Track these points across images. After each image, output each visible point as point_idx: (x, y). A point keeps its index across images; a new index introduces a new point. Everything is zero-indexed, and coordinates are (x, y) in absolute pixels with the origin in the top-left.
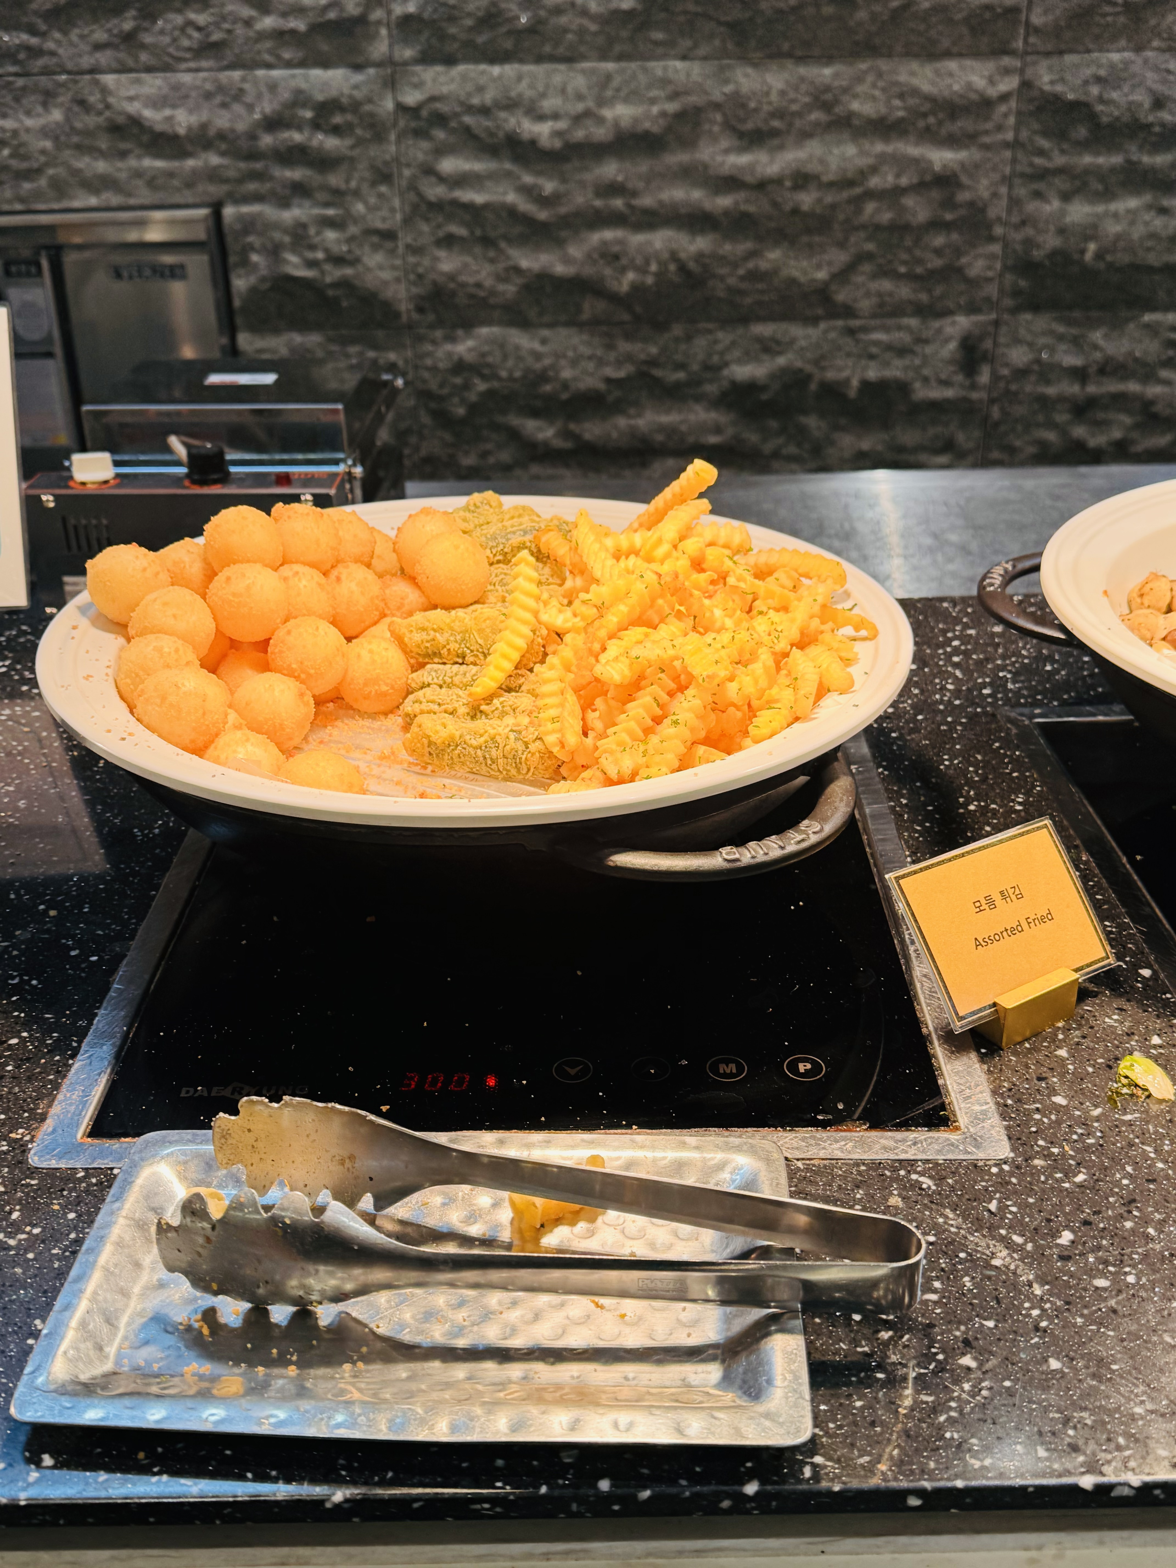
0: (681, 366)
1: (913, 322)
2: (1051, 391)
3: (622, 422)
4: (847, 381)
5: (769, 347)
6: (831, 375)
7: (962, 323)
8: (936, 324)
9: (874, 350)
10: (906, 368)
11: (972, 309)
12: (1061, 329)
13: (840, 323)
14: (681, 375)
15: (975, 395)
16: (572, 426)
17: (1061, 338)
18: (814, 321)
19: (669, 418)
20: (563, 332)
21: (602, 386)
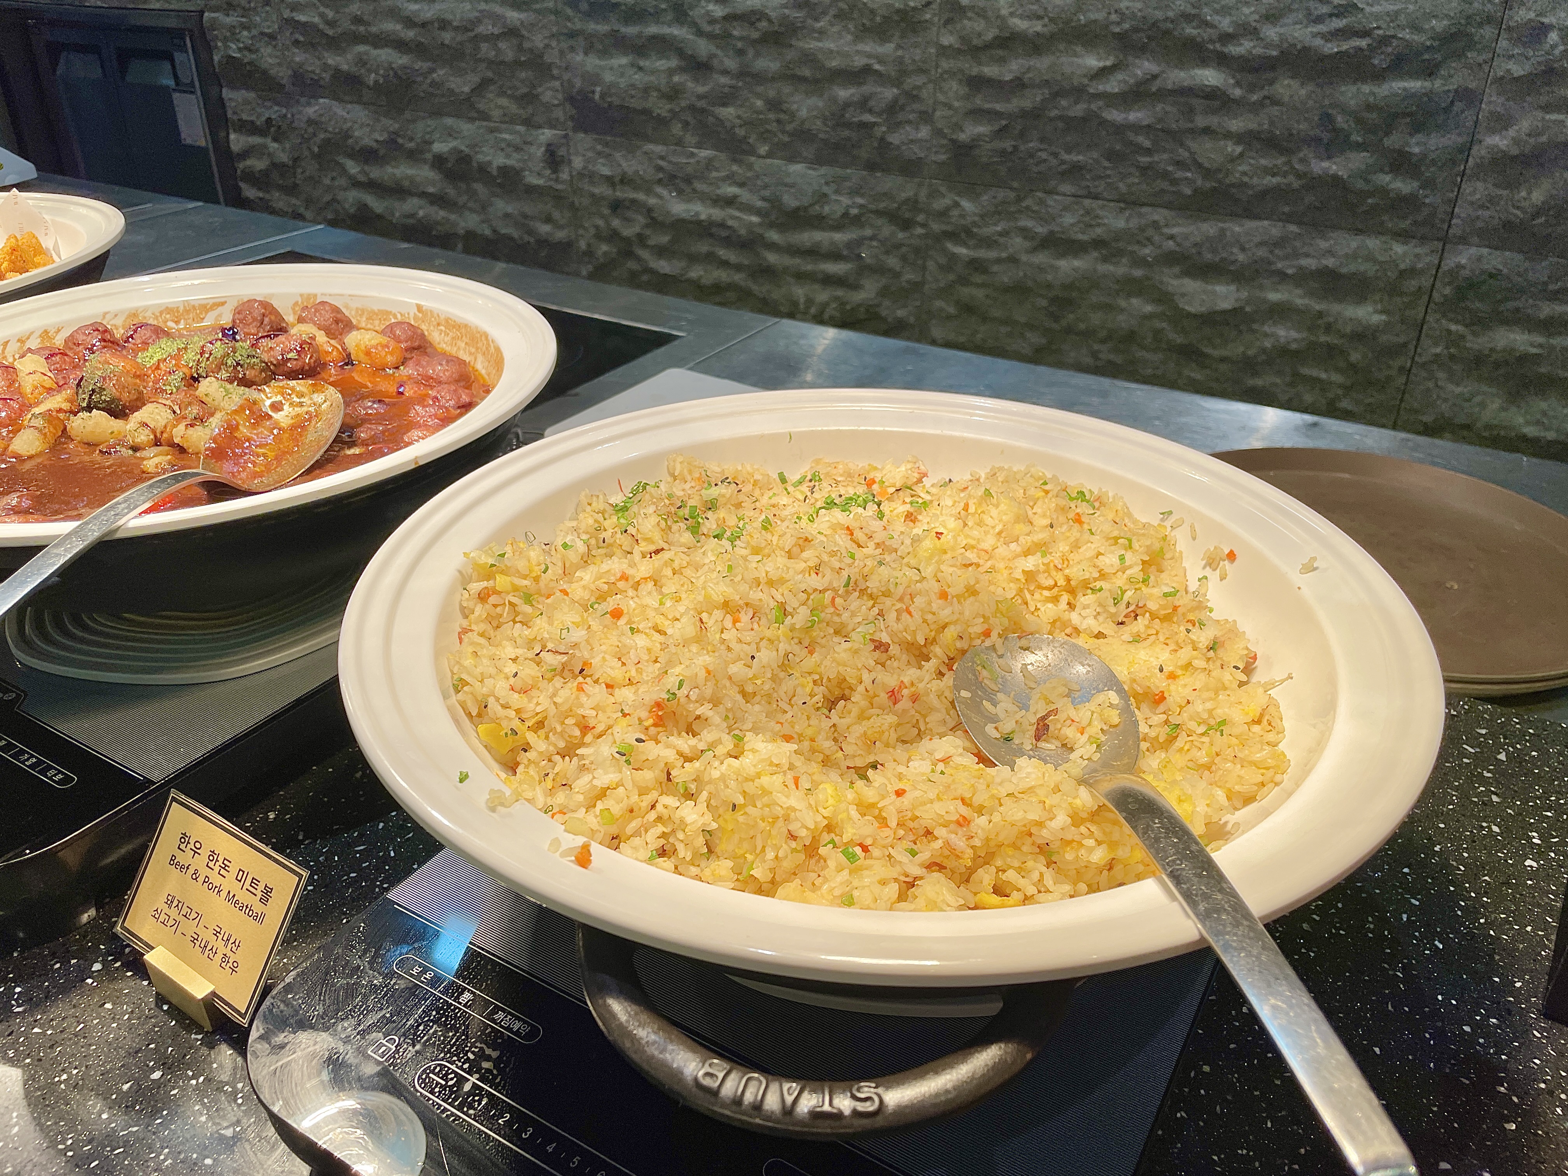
0: (411, 139)
1: (521, 128)
2: (596, 191)
3: (389, 169)
4: (490, 163)
5: (451, 133)
6: (480, 157)
7: (546, 135)
8: (534, 132)
9: (503, 145)
10: (519, 161)
11: (552, 127)
12: (599, 147)
13: (485, 123)
14: (411, 145)
15: (559, 187)
16: (366, 168)
17: (599, 153)
18: (472, 120)
19: (410, 172)
20: (357, 107)
21: (374, 145)
